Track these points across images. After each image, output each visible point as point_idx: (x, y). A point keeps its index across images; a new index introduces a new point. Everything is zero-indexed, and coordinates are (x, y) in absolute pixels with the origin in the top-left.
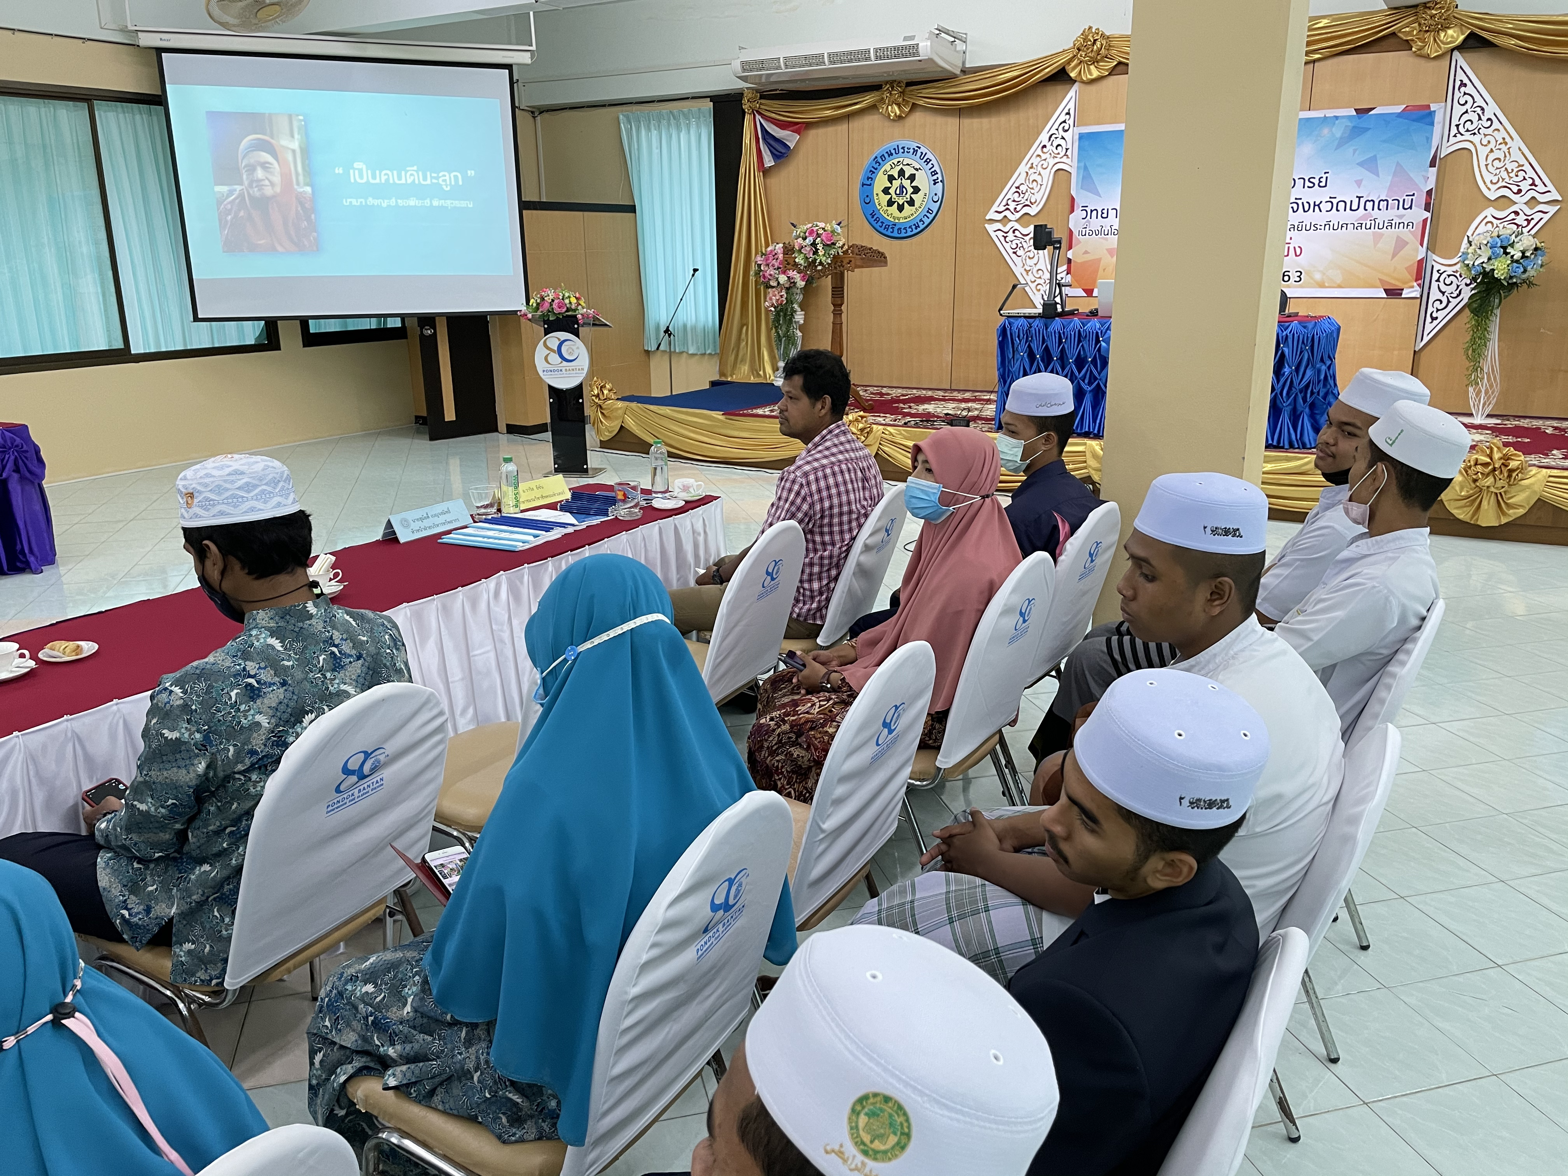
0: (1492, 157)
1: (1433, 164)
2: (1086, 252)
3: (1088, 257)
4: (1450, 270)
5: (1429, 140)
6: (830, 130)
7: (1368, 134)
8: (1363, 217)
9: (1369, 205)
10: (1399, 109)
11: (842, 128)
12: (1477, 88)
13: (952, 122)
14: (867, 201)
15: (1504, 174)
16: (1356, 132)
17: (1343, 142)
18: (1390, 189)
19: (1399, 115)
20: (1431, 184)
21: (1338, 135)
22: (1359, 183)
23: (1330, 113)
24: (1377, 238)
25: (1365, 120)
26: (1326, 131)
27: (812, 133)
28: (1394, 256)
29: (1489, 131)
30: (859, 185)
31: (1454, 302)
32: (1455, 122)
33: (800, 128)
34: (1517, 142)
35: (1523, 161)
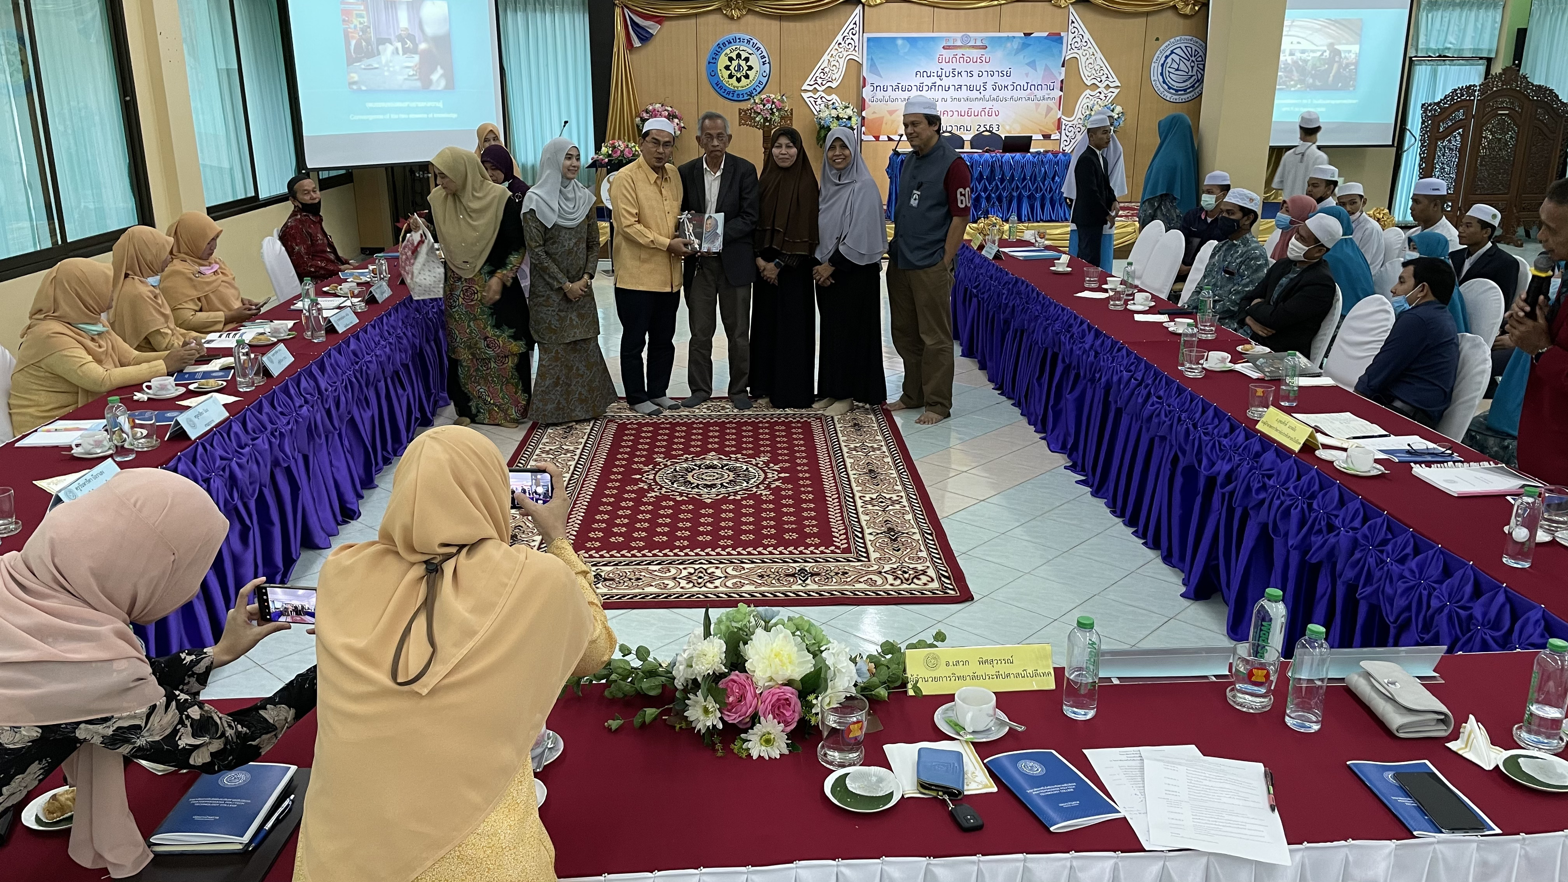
0: (1088, 62)
1: (1063, 66)
2: (874, 113)
3: (874, 116)
4: (1070, 124)
5: (1061, 52)
6: (682, 22)
7: (1030, 48)
8: (1030, 94)
9: (1033, 87)
10: (1046, 34)
11: (693, 21)
12: (1079, 24)
13: (775, 24)
14: (713, 74)
15: (1094, 72)
16: (1024, 46)
17: (1018, 52)
18: (1043, 79)
19: (1046, 38)
20: (1063, 77)
21: (1015, 47)
22: (1027, 75)
23: (1011, 34)
24: (1037, 106)
25: (1028, 40)
26: (1009, 45)
27: (667, 24)
28: (1046, 116)
29: (1086, 48)
30: (706, 63)
31: (1073, 141)
32: (1070, 42)
33: (659, 20)
34: (1099, 55)
35: (1102, 65)
